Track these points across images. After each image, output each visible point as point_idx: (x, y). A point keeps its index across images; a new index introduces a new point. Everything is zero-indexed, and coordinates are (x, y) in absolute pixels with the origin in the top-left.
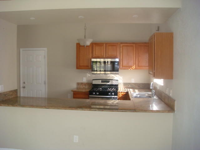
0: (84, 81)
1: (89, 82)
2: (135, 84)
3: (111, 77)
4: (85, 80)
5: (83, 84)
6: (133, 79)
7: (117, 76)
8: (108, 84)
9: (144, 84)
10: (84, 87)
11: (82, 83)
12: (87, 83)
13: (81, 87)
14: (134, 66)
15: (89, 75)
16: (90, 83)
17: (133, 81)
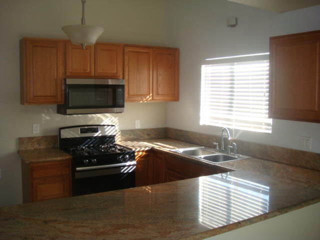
0: (34, 132)
1: (49, 134)
2: (142, 131)
3: (96, 119)
4: (36, 131)
5: (34, 140)
6: (139, 121)
7: (107, 117)
8: (96, 135)
9: (158, 129)
10: (36, 146)
11: (31, 139)
12: (43, 137)
13: (30, 147)
14: (151, 95)
15: (48, 118)
16: (50, 136)
17: (138, 125)
